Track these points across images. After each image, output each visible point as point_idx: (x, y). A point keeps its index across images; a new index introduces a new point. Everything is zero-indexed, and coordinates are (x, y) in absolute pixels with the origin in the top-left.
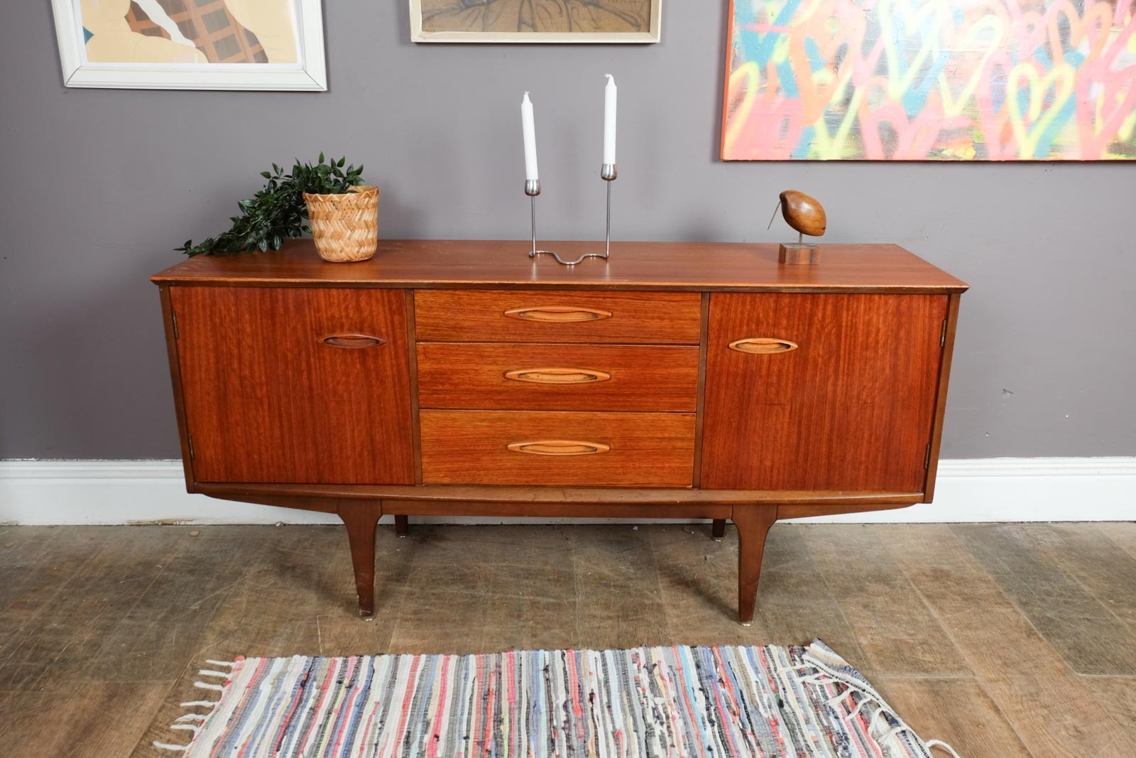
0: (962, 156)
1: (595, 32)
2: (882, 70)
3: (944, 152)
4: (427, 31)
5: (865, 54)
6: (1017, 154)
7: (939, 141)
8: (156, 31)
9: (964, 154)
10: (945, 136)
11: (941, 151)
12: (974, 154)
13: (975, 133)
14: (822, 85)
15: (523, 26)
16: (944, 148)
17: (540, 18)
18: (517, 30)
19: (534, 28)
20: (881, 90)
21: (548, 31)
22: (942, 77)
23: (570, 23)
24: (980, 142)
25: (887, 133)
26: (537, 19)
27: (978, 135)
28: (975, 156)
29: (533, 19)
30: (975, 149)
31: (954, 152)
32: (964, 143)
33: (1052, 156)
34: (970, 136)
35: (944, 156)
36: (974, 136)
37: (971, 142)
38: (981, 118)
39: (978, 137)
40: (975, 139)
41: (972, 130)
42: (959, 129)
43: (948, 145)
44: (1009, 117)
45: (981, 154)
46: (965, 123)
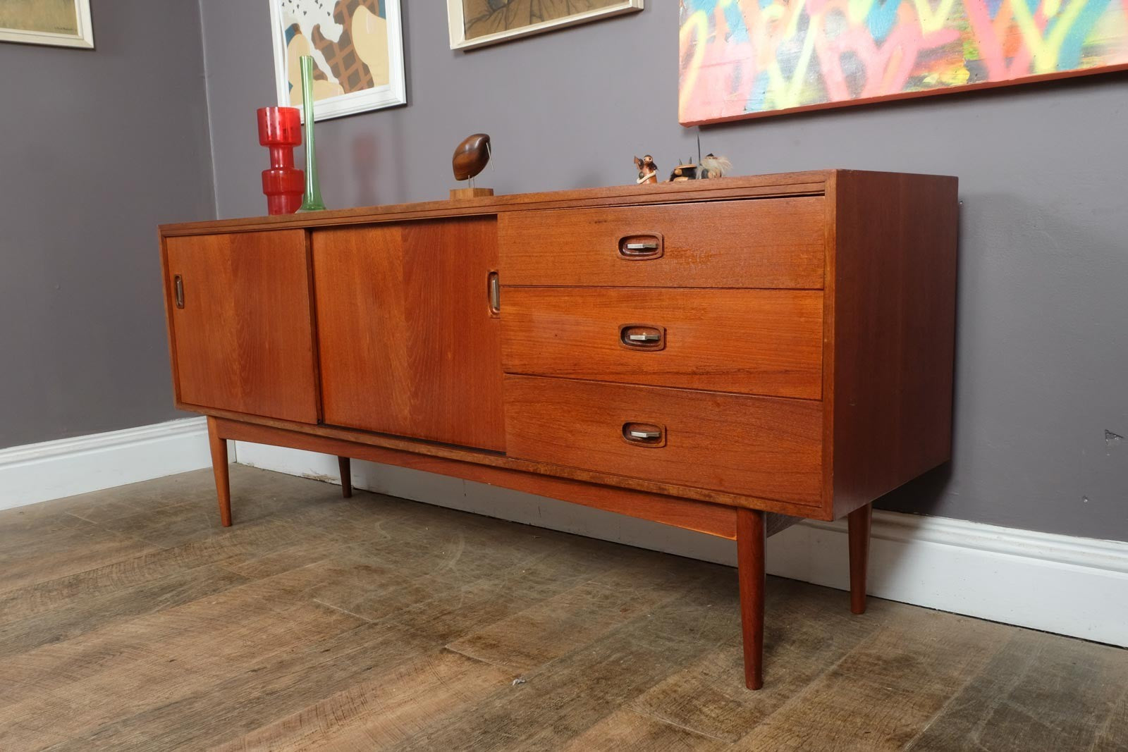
0: (951, 81)
1: (588, 10)
3: (927, 80)
4: (469, 39)
6: (1031, 67)
7: (917, 66)
8: (320, 76)
9: (953, 78)
10: (929, 56)
11: (922, 79)
12: (967, 77)
13: (966, 46)
14: (773, 21)
15: (534, 18)
16: (926, 74)
17: (546, 8)
18: (529, 23)
19: (542, 19)
20: (839, 14)
21: (552, 19)
23: (568, 7)
24: (975, 59)
25: (850, 65)
26: (544, 9)
27: (971, 50)
28: (970, 79)
29: (540, 10)
30: (968, 70)
31: (939, 78)
32: (953, 63)
33: (1087, 63)
34: (961, 53)
35: (927, 85)
36: (966, 52)
37: (961, 61)
38: (972, 27)
39: (971, 53)
40: (968, 57)
41: (961, 45)
42: (943, 47)
43: (930, 69)
44: (1013, 19)
45: (976, 75)
46: (951, 38)
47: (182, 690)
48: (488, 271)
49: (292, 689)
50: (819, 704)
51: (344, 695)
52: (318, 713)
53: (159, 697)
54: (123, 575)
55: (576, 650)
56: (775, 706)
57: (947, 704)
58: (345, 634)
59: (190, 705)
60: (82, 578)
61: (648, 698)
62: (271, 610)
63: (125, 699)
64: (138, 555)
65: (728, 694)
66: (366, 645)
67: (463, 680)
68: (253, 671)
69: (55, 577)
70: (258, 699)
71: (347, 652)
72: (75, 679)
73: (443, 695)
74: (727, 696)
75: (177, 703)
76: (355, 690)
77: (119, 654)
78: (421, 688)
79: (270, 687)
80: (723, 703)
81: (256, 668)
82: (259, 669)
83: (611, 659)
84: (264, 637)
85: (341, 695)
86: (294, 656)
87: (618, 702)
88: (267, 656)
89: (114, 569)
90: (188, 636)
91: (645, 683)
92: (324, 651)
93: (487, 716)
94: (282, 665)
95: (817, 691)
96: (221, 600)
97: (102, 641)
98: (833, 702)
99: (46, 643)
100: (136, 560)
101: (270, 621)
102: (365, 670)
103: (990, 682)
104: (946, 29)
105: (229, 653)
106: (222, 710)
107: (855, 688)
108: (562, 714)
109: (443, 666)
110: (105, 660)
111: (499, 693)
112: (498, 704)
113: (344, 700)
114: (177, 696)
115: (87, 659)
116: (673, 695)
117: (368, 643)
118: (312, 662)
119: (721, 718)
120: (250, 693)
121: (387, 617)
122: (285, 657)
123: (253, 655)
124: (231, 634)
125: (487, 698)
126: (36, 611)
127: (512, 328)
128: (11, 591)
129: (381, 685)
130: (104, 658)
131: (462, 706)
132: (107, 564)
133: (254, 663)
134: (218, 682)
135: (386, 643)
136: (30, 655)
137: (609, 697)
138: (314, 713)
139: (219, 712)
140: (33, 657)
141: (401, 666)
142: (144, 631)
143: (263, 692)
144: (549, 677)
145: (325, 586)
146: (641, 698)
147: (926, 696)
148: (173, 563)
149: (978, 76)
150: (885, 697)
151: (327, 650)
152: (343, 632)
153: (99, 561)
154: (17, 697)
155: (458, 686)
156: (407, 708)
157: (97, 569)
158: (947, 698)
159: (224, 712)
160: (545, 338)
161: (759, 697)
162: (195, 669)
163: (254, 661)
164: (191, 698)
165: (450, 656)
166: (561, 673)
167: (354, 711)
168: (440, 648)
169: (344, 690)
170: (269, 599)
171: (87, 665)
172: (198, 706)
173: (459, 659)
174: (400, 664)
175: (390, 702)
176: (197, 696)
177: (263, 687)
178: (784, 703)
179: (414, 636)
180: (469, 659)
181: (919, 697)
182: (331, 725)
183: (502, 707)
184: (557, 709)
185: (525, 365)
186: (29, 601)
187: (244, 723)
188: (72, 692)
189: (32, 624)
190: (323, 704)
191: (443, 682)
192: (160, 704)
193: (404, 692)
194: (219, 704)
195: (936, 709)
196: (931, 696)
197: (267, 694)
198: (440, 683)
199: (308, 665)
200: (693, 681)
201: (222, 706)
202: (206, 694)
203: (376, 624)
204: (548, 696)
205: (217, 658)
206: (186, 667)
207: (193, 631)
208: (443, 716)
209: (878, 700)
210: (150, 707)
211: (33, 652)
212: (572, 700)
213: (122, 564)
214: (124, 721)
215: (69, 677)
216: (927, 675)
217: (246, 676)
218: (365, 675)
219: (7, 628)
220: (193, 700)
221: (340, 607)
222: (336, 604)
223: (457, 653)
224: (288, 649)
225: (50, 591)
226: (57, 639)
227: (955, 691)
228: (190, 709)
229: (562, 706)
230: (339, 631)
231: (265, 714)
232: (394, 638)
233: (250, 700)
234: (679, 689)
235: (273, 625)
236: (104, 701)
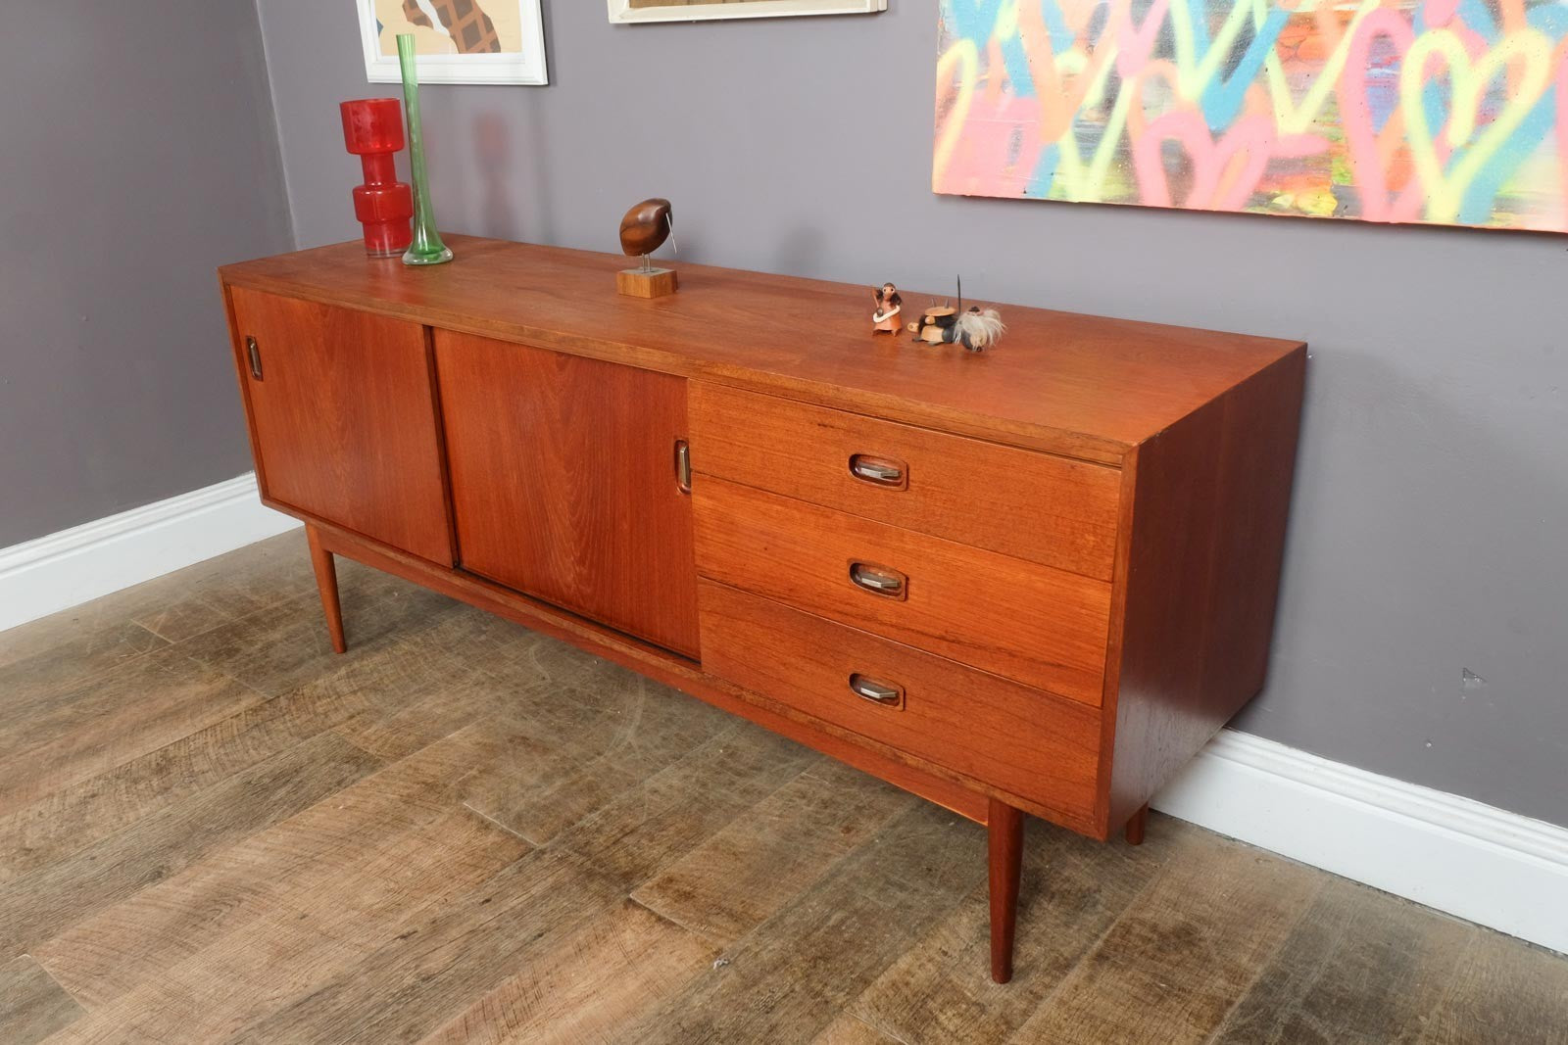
0: (1311, 209)
2: (1166, 48)
3: (1277, 201)
5: (1138, 21)
6: (1422, 211)
7: (1266, 178)
9: (1315, 206)
10: (1283, 169)
11: (1272, 197)
12: (1333, 208)
13: (1337, 166)
14: (1068, 75)
16: (1277, 192)
20: (1164, 84)
22: (1273, 62)
24: (1346, 184)
25: (1174, 161)
27: (1343, 171)
28: (1335, 212)
30: (1336, 198)
31: (1296, 201)
32: (1316, 185)
33: (1499, 220)
34: (1328, 172)
35: (1277, 208)
36: (1335, 172)
37: (1327, 183)
38: (1346, 138)
39: (1342, 175)
40: (1336, 180)
41: (1331, 162)
42: (1305, 159)
43: (1284, 187)
44: (1405, 139)
45: (1346, 207)
46: (1317, 148)
47: (319, 972)
48: (675, 437)
49: (452, 972)
50: (1078, 1010)
51: (514, 983)
52: (486, 1013)
53: (295, 983)
54: (222, 751)
55: (789, 905)
56: (1025, 1013)
57: (1228, 1015)
58: (507, 869)
59: (333, 998)
60: (171, 755)
61: (875, 995)
62: (412, 822)
63: (256, 987)
64: (235, 709)
65: (969, 990)
66: (533, 892)
67: (655, 957)
68: (403, 937)
69: (138, 753)
70: (413, 988)
71: (512, 905)
72: (193, 951)
73: (632, 985)
74: (969, 994)
75: (317, 994)
76: (526, 974)
77: (237, 903)
78: (605, 971)
79: (426, 967)
80: (964, 1006)
81: (405, 931)
82: (409, 934)
83: (831, 923)
84: (409, 874)
85: (510, 983)
86: (448, 910)
87: (839, 1001)
88: (416, 910)
89: (209, 739)
90: (317, 871)
91: (870, 968)
92: (483, 903)
93: (685, 1024)
94: (436, 927)
95: (1076, 988)
96: (349, 803)
97: (214, 880)
98: (1093, 1008)
99: (146, 882)
100: (234, 721)
101: (414, 844)
102: (535, 938)
103: (1284, 976)
104: (1310, 135)
105: (371, 902)
106: (372, 1008)
107: (1121, 984)
108: (774, 1022)
109: (628, 931)
110: (222, 914)
111: (698, 982)
112: (697, 1001)
113: (515, 991)
114: (315, 985)
115: (200, 912)
116: (906, 991)
117: (536, 888)
118: (471, 922)
119: (961, 1034)
120: (402, 978)
121: (556, 838)
122: (439, 912)
123: (398, 908)
124: (368, 868)
125: (684, 992)
126: (125, 820)
127: (709, 525)
128: (89, 781)
129: (557, 966)
130: (221, 911)
131: (654, 1006)
132: (200, 726)
133: (400, 923)
134: (362, 957)
135: (556, 888)
136: (132, 904)
137: (828, 993)
138: (481, 1014)
139: (369, 1011)
140: (135, 908)
141: (579, 931)
142: (260, 860)
143: (419, 975)
144: (757, 954)
145: (475, 777)
146: (867, 996)
147: (1205, 1000)
148: (282, 727)
149: (1348, 208)
150: (1157, 999)
151: (488, 901)
152: (504, 867)
153: (189, 722)
154: (128, 981)
155: (648, 969)
156: (591, 1008)
157: (188, 738)
158: (1230, 1003)
159: (374, 1011)
160: (752, 548)
161: (1006, 997)
162: (332, 933)
163: (403, 918)
164: (332, 986)
165: (637, 913)
166: (770, 948)
167: (527, 1011)
168: (624, 897)
169: (513, 974)
170: (408, 800)
171: (201, 925)
172: (344, 1000)
173: (648, 919)
174: (577, 927)
175: (570, 995)
176: (340, 984)
177: (417, 967)
178: (1036, 1007)
179: (590, 875)
180: (660, 919)
181: (1197, 1002)
182: (503, 1036)
183: (702, 1007)
184: (768, 1013)
185: (726, 573)
186: (112, 800)
187: (400, 1030)
188: (191, 971)
189: (124, 846)
190: (491, 1000)
191: (631, 961)
192: (299, 997)
193: (585, 979)
194: (368, 997)
195: (1215, 1023)
196: (1212, 999)
197: (423, 980)
198: (626, 962)
199: (467, 927)
200: (929, 966)
201: (373, 1000)
202: (351, 977)
203: (543, 852)
204: (756, 989)
205: (356, 913)
206: (322, 928)
207: (321, 863)
208: (633, 1022)
209: (1148, 1005)
210: (286, 1003)
211: (134, 900)
212: (785, 997)
213: (218, 728)
214: (261, 1025)
215: (182, 945)
216: (1210, 961)
217: (394, 945)
218: (538, 946)
219: (96, 852)
220: (335, 989)
221: (497, 817)
222: (491, 812)
223: (646, 908)
224: (438, 896)
225: (136, 782)
226: (158, 875)
227: (1241, 991)
228: (334, 1005)
229: (773, 1007)
230: (498, 865)
231: (424, 1016)
232: (567, 879)
233: (403, 990)
234: (913, 980)
235: (417, 851)
236: (232, 990)
